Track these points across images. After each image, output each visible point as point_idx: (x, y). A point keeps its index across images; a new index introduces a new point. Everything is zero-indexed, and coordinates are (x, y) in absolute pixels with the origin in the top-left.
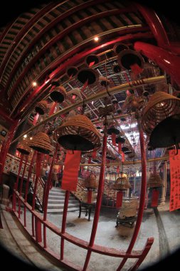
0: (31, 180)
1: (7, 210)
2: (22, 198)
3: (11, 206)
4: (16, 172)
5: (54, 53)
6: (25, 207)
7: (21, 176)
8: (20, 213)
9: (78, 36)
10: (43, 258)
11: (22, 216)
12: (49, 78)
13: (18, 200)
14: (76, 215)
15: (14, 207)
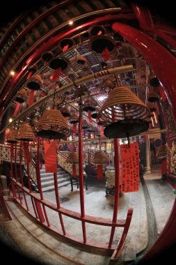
0: (23, 163)
1: (10, 200)
2: (19, 184)
3: (12, 194)
4: (8, 160)
5: (29, 39)
6: (24, 191)
7: (14, 162)
8: (20, 198)
9: (54, 20)
10: (50, 237)
11: (23, 202)
12: (26, 64)
13: (16, 186)
14: (68, 189)
15: (15, 195)
